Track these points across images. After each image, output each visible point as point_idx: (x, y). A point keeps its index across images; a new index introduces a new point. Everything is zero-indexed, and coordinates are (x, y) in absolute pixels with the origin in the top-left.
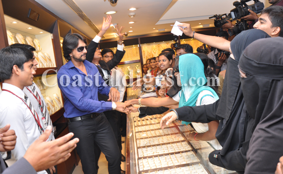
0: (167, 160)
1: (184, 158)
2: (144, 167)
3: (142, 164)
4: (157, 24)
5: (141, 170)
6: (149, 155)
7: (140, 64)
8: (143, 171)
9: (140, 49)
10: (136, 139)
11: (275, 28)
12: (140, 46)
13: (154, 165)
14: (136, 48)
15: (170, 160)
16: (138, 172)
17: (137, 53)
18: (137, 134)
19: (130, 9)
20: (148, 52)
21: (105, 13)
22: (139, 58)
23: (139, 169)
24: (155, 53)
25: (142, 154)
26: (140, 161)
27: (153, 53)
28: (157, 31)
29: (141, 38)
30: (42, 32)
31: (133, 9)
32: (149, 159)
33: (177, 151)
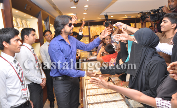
0: (104, 98)
1: (114, 97)
2: (90, 101)
3: (89, 99)
4: (100, 15)
5: (88, 103)
6: (93, 94)
7: (88, 38)
8: (90, 103)
9: (89, 29)
10: (86, 84)
11: (173, 24)
12: (89, 27)
13: (96, 100)
14: (86, 28)
15: (106, 97)
16: (86, 104)
17: (87, 31)
18: (86, 81)
19: (85, 6)
20: (94, 31)
21: (70, 8)
22: (88, 34)
23: (87, 102)
24: (98, 32)
25: (89, 93)
26: (88, 97)
27: (97, 31)
28: (100, 19)
29: (90, 23)
30: (32, 17)
31: (87, 6)
32: (93, 96)
33: (110, 92)
